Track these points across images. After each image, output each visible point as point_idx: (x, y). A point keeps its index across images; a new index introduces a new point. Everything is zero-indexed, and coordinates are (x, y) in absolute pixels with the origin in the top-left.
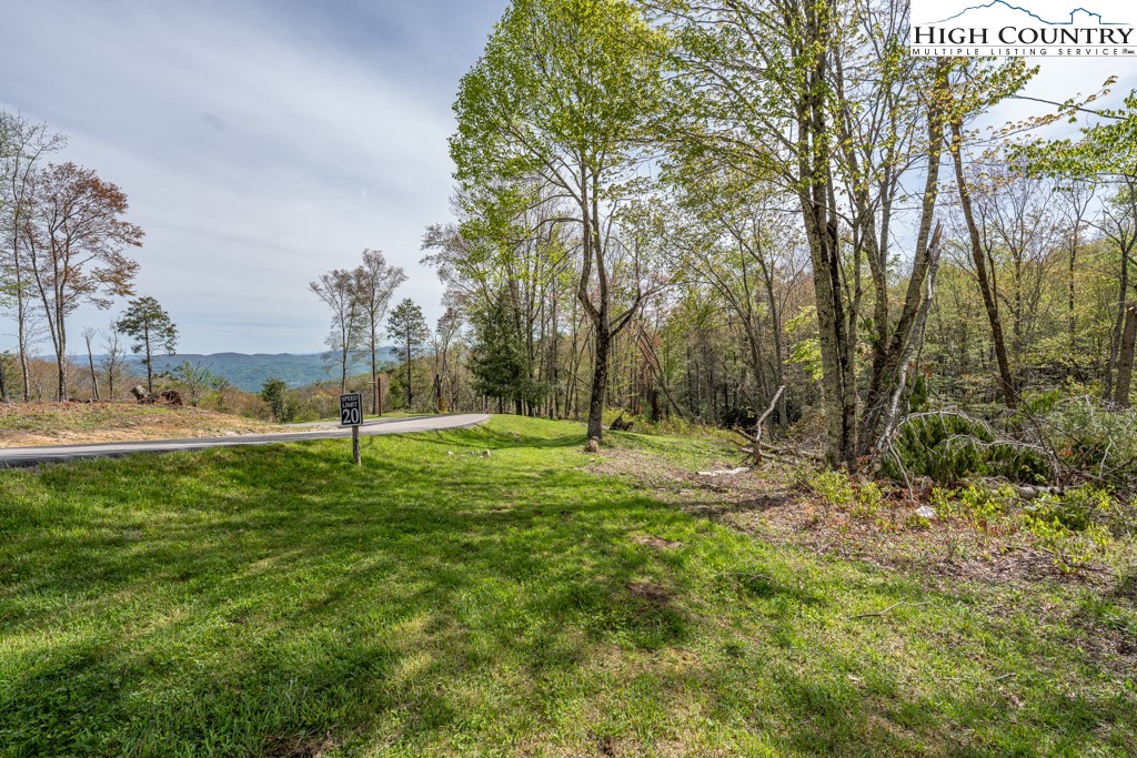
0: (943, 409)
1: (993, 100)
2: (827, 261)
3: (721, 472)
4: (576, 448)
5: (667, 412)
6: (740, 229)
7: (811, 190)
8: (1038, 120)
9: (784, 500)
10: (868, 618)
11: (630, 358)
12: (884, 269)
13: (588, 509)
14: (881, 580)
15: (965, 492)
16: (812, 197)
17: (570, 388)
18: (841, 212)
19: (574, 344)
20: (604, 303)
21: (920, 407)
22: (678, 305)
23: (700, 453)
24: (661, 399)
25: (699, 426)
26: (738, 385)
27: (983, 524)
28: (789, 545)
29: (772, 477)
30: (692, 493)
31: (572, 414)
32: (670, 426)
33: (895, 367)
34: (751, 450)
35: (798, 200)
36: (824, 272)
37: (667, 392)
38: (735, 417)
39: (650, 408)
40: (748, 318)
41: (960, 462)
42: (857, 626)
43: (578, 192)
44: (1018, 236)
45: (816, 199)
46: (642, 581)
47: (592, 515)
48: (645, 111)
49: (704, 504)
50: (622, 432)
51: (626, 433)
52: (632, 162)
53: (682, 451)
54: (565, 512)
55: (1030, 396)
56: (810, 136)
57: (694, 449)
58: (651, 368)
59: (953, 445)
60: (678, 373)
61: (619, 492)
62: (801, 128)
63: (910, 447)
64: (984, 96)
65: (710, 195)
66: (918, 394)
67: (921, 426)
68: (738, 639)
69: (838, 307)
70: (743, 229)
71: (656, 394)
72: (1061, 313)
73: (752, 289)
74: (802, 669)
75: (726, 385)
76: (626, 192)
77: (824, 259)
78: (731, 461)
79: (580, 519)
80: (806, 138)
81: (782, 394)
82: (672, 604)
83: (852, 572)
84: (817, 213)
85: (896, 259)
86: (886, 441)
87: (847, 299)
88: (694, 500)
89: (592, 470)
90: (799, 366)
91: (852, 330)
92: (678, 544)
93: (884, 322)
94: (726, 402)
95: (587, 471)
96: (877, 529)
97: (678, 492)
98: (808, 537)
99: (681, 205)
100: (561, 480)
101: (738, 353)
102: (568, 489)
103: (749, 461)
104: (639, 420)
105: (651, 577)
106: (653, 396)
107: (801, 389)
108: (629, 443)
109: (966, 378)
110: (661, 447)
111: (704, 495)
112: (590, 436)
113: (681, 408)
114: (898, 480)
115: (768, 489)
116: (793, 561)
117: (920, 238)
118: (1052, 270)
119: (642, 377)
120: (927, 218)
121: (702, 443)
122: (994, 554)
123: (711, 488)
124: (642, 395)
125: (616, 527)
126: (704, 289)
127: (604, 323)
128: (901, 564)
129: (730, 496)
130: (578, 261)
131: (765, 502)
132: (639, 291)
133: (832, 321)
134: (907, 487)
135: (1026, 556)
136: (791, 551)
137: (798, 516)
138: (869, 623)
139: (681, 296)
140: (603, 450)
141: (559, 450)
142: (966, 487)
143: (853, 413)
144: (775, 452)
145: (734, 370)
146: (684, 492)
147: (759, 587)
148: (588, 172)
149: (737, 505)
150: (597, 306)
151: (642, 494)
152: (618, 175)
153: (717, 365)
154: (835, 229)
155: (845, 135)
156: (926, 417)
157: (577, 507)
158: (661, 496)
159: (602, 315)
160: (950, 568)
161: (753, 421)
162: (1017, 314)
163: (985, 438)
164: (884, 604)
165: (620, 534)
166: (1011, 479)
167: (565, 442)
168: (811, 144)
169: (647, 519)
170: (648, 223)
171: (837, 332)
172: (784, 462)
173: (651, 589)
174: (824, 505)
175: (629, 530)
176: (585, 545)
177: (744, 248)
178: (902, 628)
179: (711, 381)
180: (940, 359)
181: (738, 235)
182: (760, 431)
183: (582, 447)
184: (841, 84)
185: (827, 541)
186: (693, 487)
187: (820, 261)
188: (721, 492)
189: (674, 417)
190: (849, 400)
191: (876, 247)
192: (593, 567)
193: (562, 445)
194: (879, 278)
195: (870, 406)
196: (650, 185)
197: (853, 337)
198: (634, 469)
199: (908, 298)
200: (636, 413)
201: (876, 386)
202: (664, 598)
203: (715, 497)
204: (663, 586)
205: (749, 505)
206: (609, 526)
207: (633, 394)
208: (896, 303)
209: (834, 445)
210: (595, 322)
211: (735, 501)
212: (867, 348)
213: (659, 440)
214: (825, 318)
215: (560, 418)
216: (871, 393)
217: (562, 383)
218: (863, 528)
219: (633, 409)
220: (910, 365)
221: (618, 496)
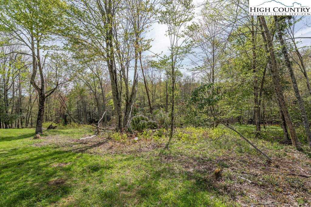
0: (139, 115)
1: (145, 50)
2: (114, 80)
3: (87, 138)
4: (30, 138)
5: (70, 122)
6: (92, 68)
7: (110, 61)
8: (153, 56)
9: (105, 142)
10: (122, 168)
11: (55, 104)
12: (127, 83)
13: (32, 160)
14: (126, 157)
15: (143, 133)
16: (110, 63)
17: (28, 116)
18: (117, 68)
19: (30, 100)
20: (43, 86)
21: (136, 115)
22: (73, 88)
23: (81, 133)
24: (68, 117)
25: (81, 125)
26: (93, 112)
27: (146, 139)
28: (105, 154)
29: (102, 136)
30: (77, 146)
31: (29, 125)
32: (71, 126)
33: (130, 106)
34: (96, 130)
35: (107, 63)
36: (114, 82)
37: (70, 115)
38: (93, 121)
39: (63, 120)
40: (95, 93)
41: (143, 126)
42: (120, 171)
43: (30, 45)
44: (152, 79)
45: (111, 63)
46: (54, 180)
47: (34, 162)
48: (57, 25)
49: (81, 148)
50: (52, 130)
51: (54, 130)
52: (54, 40)
53: (75, 133)
54: (20, 164)
55: (154, 111)
56: (109, 47)
57: (79, 132)
58: (64, 108)
59: (142, 122)
60: (74, 109)
61: (48, 151)
62: (107, 45)
63: (133, 124)
64: (143, 49)
65: (83, 56)
66: (135, 112)
67: (136, 119)
68: (88, 186)
69: (117, 91)
70: (93, 68)
71: (66, 116)
72: (159, 95)
73: (97, 85)
74: (105, 187)
75: (90, 112)
76: (51, 49)
77: (113, 79)
78: (91, 134)
79: (28, 164)
80: (108, 47)
81: (105, 114)
82: (65, 183)
83: (120, 157)
84: (111, 67)
85: (131, 81)
86: (128, 123)
87: (119, 89)
88: (77, 148)
89: (37, 145)
90: (110, 106)
91: (120, 97)
92: (70, 163)
93: (128, 95)
94: (90, 117)
95: (34, 146)
96: (126, 145)
97: (72, 146)
98: (110, 151)
99: (73, 57)
100: (20, 151)
101: (93, 102)
102: (23, 154)
103: (96, 133)
104: (59, 125)
105: (58, 177)
106: (65, 117)
107: (110, 112)
108: (54, 133)
109: (145, 108)
110: (67, 133)
111: (81, 146)
112: (37, 133)
113: (75, 120)
114: (131, 132)
115: (101, 140)
116: (105, 159)
117: (134, 77)
118: (157, 86)
119: (60, 111)
120: (135, 72)
121: (82, 130)
122: (148, 145)
123: (83, 143)
124: (60, 116)
125: (45, 164)
126: (82, 84)
127: (43, 93)
128: (130, 152)
129: (90, 144)
130: (30, 69)
131: (99, 144)
132: (58, 82)
133: (116, 94)
134: (133, 134)
135: (153, 144)
136: (105, 156)
137: (108, 146)
138: (122, 169)
139: (74, 85)
140: (43, 137)
141: (21, 140)
142: (144, 132)
143: (121, 117)
144: (103, 130)
145: (92, 107)
146: (74, 146)
147: (95, 169)
148: (34, 39)
149: (91, 147)
150: (40, 86)
151: (57, 150)
152: (47, 42)
153: (87, 106)
154: (116, 72)
155: (118, 49)
156: (136, 117)
157: (27, 161)
158: (65, 149)
159: (42, 89)
160: (140, 151)
161: (97, 122)
162: (152, 94)
163: (147, 121)
164: (126, 163)
165: (47, 166)
166: (151, 128)
167: (25, 136)
168: (109, 49)
169: (59, 158)
170: (61, 61)
171: (117, 97)
172: (106, 132)
173: (57, 181)
174: (114, 141)
175: (50, 163)
176: (30, 174)
177: (94, 73)
178: (130, 168)
179: (85, 111)
180: (140, 104)
181: (92, 69)
182: (99, 124)
183: (32, 137)
184: (117, 37)
185: (115, 151)
186: (77, 144)
187: (112, 79)
188: (86, 144)
189: (73, 123)
190: (120, 114)
191: (126, 77)
192: (32, 181)
193: (23, 138)
194: (126, 85)
195: (125, 115)
196: (60, 49)
197: (121, 99)
198: (56, 142)
199: (132, 90)
200: (58, 123)
201: (126, 111)
202: (63, 183)
203: (84, 145)
204: (63, 178)
205: (95, 146)
206: (41, 164)
207: (57, 117)
208: (130, 91)
209: (117, 126)
210: (39, 92)
211: (91, 145)
212: (125, 102)
213: (67, 131)
214: (114, 94)
215: (23, 128)
216: (126, 112)
217: (24, 115)
218: (123, 145)
219: (57, 121)
220: (133, 105)
221: (47, 153)
